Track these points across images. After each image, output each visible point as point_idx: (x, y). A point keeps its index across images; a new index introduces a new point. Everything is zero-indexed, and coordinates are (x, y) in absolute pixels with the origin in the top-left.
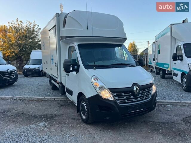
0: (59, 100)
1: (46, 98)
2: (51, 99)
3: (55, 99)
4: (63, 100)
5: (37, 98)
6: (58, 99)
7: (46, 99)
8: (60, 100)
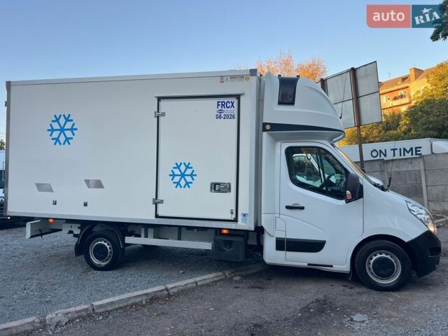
0: (208, 281)
1: (175, 287)
2: (189, 285)
3: (199, 284)
4: (216, 279)
5: (146, 294)
6: (205, 282)
7: (175, 290)
8: (211, 281)
